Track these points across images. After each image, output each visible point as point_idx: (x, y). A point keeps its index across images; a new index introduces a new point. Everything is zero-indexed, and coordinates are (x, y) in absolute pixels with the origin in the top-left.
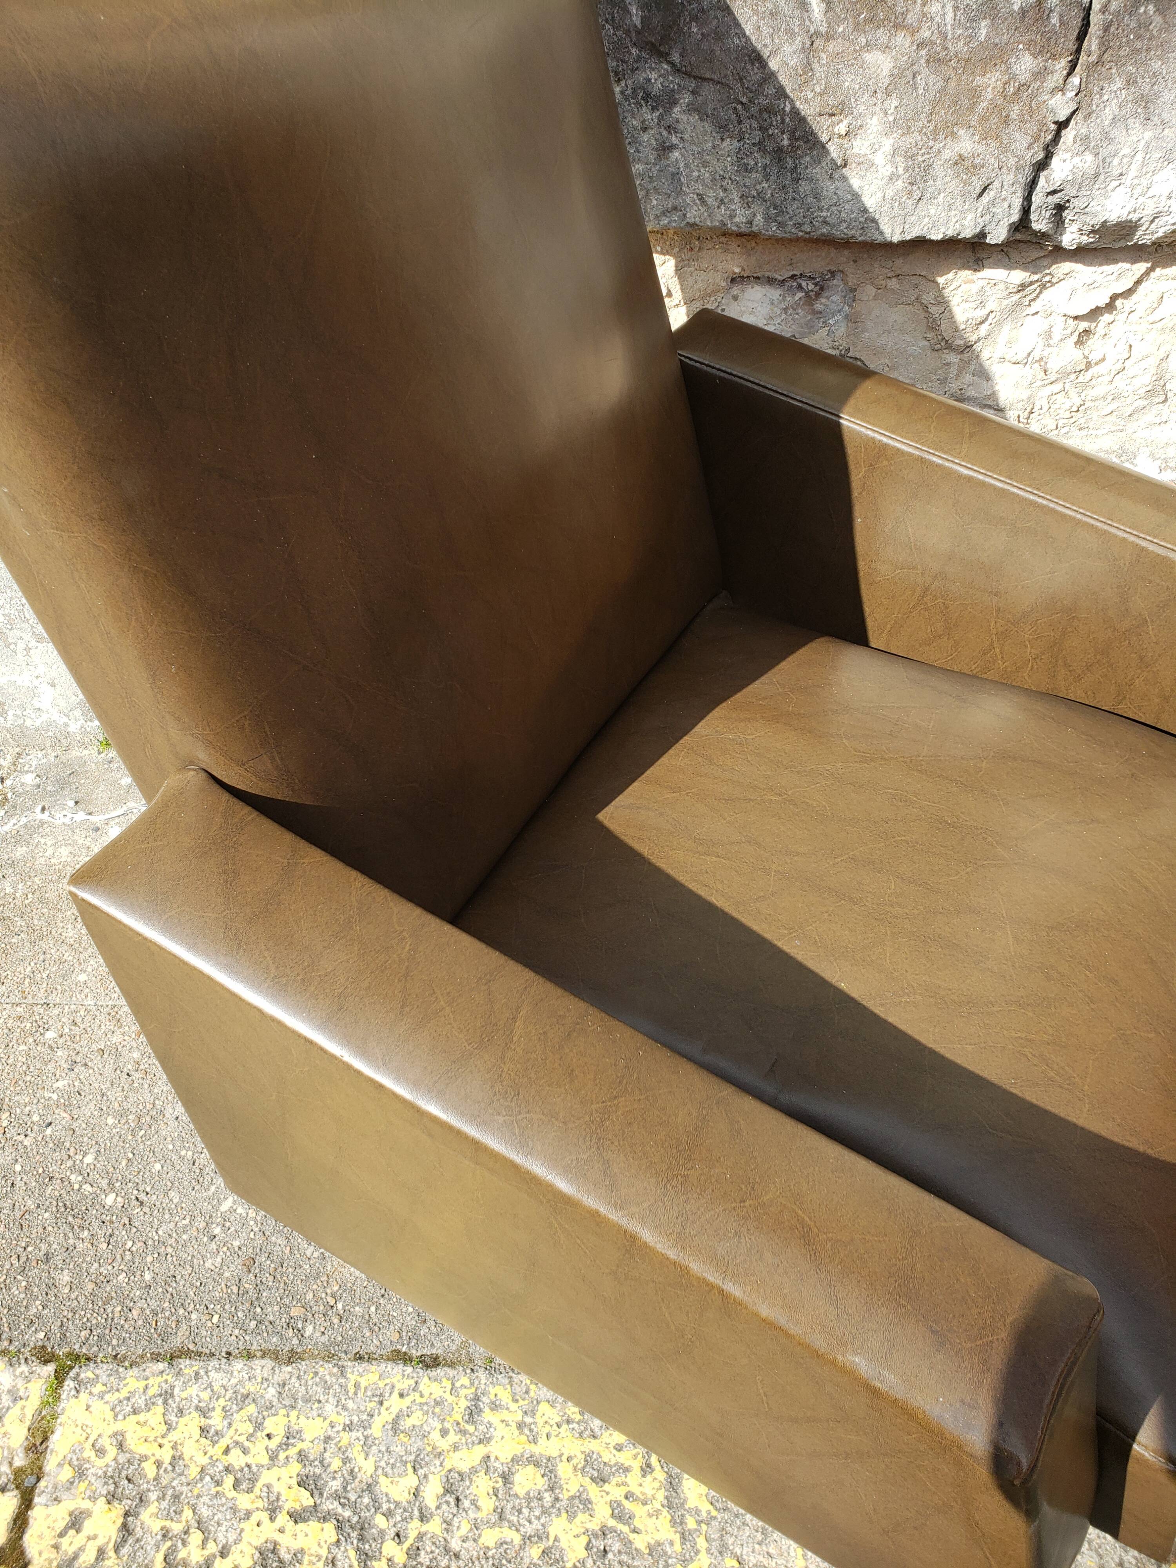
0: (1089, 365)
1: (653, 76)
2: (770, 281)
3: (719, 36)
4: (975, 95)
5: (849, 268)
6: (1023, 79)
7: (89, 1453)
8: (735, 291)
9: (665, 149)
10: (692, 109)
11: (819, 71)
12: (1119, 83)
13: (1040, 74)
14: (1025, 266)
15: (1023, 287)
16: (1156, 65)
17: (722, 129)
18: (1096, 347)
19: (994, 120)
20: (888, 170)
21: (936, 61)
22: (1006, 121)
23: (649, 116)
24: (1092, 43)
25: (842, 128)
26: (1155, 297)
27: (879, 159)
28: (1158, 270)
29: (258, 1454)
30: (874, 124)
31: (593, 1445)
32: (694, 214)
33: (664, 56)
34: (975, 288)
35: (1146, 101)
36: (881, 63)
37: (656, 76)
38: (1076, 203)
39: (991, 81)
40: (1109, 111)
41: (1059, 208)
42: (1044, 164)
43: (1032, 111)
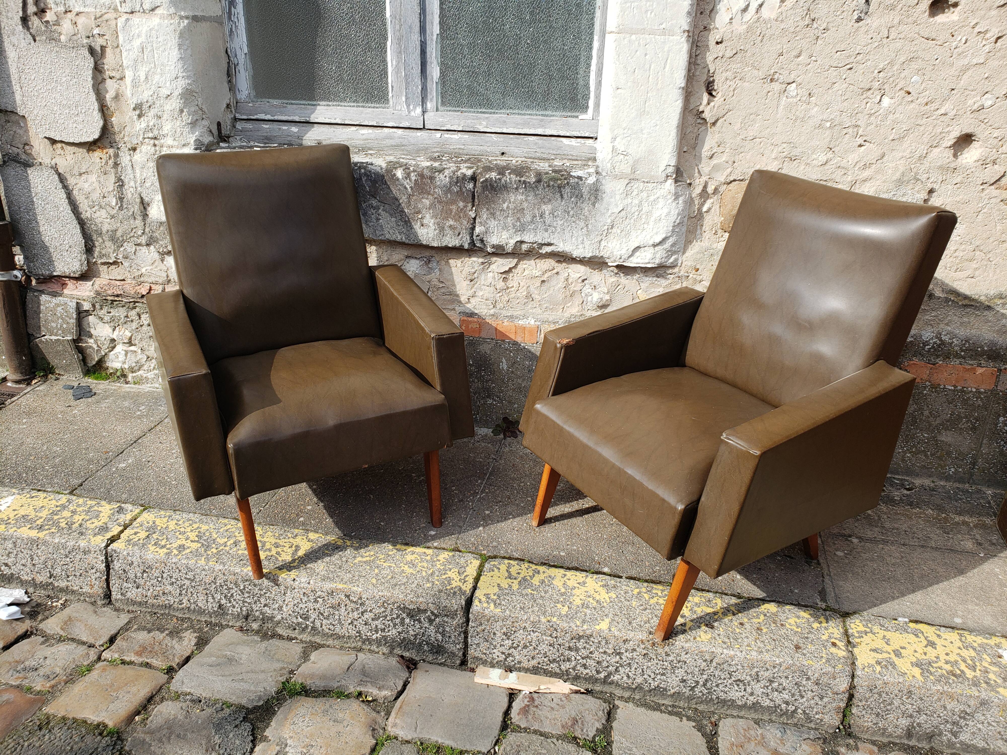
0: (508, 288)
2: (416, 258)
3: (387, 194)
4: (451, 210)
5: (436, 255)
6: (461, 207)
7: (145, 523)
8: (407, 260)
9: (378, 219)
10: (383, 210)
11: (412, 203)
12: (485, 210)
13: (465, 207)
14: (483, 257)
15: (483, 263)
16: (493, 206)
17: (391, 215)
18: (510, 283)
19: (457, 217)
20: (434, 228)
21: (440, 202)
22: (460, 217)
23: (374, 212)
24: (476, 200)
25: (420, 216)
26: (522, 269)
27: (431, 225)
28: (521, 262)
29: (189, 529)
30: (428, 216)
31: (278, 541)
33: (376, 198)
34: (470, 262)
35: (493, 214)
36: (427, 202)
37: (374, 202)
38: (484, 239)
39: (454, 207)
40: (485, 216)
41: (482, 241)
42: (473, 228)
43: (466, 215)
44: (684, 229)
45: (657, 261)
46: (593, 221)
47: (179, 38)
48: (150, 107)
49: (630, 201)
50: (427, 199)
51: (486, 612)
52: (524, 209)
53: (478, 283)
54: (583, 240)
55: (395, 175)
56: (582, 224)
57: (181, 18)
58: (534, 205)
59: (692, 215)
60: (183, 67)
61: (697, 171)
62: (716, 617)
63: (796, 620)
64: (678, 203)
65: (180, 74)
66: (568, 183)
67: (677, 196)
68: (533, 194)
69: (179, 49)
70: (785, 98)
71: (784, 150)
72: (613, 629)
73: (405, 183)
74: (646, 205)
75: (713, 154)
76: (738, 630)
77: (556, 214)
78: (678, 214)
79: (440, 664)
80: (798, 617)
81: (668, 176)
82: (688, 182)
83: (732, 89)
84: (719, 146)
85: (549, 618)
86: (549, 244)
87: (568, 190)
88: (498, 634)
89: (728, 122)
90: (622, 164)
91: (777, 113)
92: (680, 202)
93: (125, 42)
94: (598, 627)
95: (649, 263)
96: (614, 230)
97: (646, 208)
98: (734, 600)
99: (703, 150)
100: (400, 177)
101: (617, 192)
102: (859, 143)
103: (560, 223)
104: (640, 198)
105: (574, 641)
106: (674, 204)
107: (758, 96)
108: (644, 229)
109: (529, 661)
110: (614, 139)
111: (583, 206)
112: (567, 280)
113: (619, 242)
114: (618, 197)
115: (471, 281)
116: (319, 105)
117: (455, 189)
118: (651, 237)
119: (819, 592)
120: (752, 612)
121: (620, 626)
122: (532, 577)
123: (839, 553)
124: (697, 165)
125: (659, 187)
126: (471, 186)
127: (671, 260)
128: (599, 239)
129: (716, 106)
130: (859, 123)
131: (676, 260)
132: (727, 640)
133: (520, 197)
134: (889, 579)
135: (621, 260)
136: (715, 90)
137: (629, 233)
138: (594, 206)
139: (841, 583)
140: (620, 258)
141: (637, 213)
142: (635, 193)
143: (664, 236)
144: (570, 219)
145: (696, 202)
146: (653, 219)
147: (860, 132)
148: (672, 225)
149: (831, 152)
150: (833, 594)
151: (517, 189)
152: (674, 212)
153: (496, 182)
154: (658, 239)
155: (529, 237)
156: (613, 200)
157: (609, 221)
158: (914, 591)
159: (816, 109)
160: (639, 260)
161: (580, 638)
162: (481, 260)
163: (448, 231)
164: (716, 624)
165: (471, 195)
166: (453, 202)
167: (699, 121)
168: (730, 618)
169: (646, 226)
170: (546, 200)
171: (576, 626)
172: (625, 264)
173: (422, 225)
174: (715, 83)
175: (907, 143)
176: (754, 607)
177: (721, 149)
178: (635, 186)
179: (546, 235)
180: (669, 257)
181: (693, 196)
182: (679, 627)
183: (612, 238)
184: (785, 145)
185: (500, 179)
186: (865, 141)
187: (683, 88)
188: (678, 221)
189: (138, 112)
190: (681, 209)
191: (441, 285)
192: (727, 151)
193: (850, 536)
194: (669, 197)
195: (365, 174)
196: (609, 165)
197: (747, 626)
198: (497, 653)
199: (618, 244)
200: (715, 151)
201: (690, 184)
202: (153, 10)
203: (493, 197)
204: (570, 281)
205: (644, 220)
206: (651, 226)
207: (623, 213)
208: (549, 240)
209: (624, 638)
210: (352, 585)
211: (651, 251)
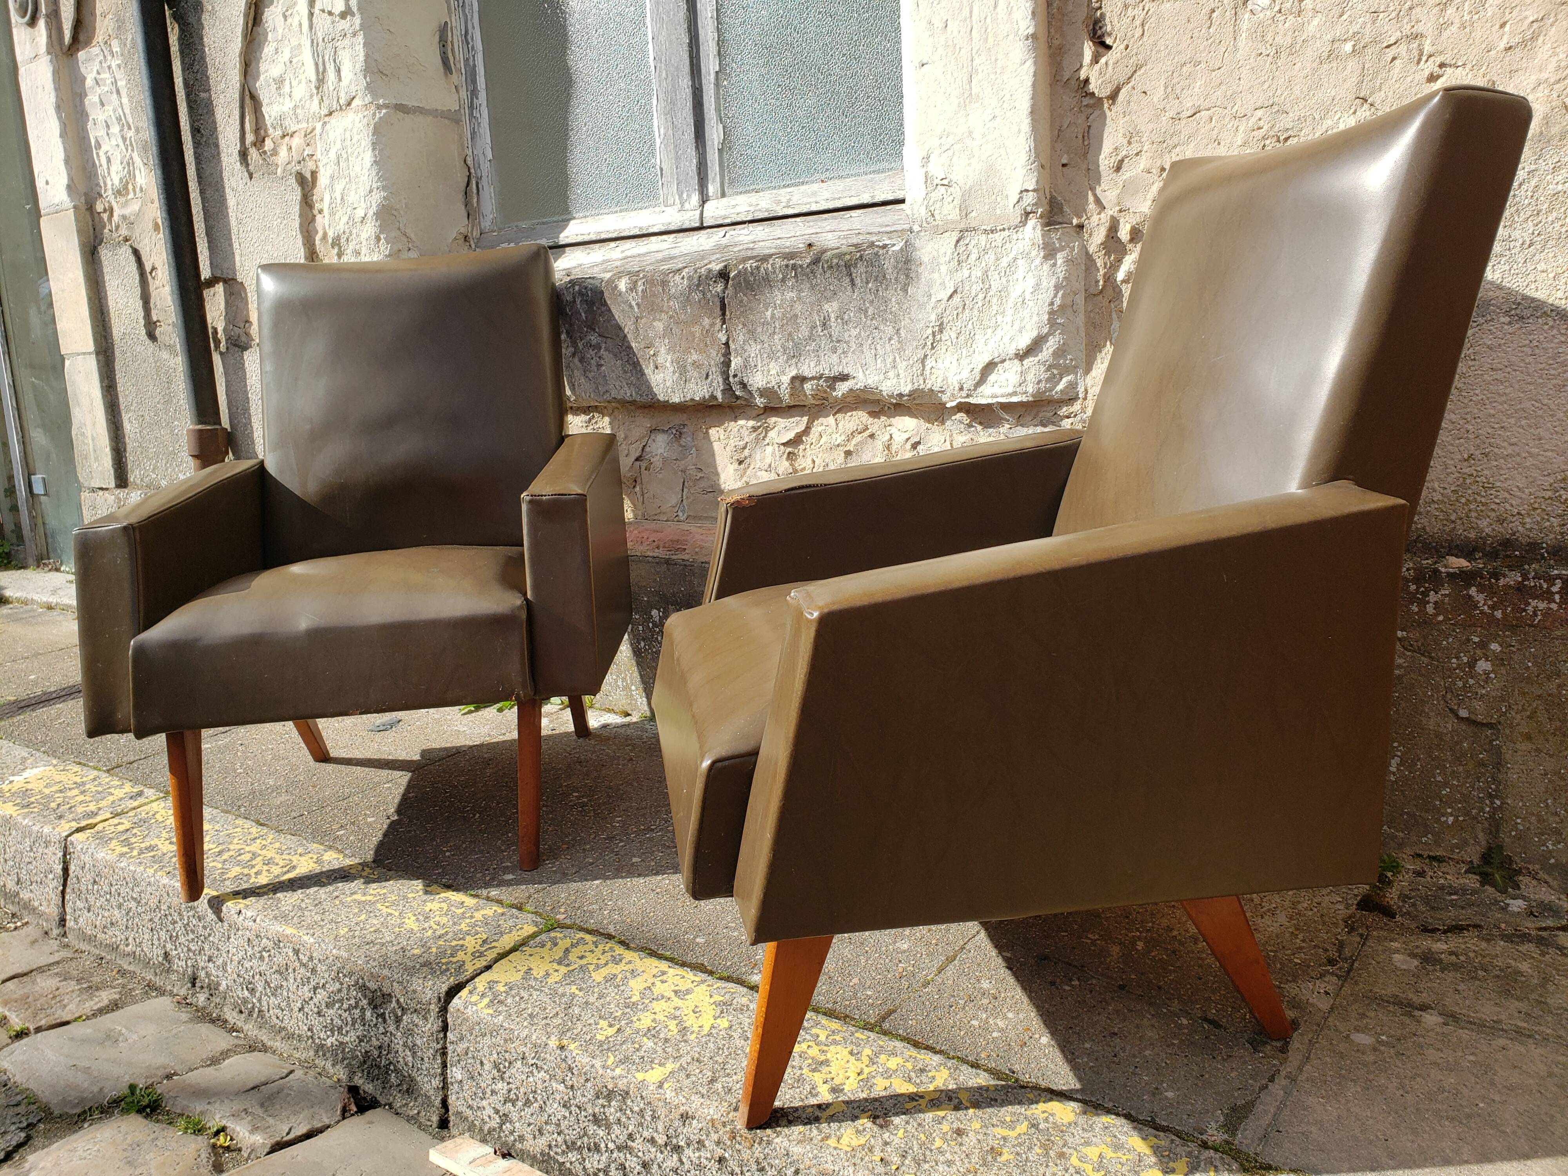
1: (592, 338)
2: (663, 431)
3: (608, 321)
4: (693, 335)
5: (686, 421)
6: (707, 327)
8: (651, 436)
9: (599, 366)
10: (606, 349)
11: (641, 331)
12: (740, 326)
13: (712, 325)
14: (753, 419)
15: (755, 429)
16: (751, 317)
17: (616, 357)
18: (800, 463)
19: (702, 345)
20: (671, 369)
21: (677, 323)
22: (706, 345)
23: (592, 353)
24: (727, 313)
25: (652, 353)
26: (817, 434)
27: (668, 364)
30: (663, 350)
32: (614, 394)
33: (594, 330)
34: (736, 429)
35: (752, 334)
36: (659, 326)
37: (594, 338)
38: (746, 381)
39: (697, 329)
40: (741, 338)
41: (744, 385)
42: (727, 364)
43: (715, 339)
44: (1081, 319)
45: (1030, 389)
46: (907, 320)
47: (373, 135)
48: (348, 239)
49: (966, 273)
50: (660, 320)
51: (469, 1011)
52: (796, 316)
53: (752, 467)
54: (894, 360)
55: (616, 287)
56: (889, 330)
57: (379, 107)
58: (812, 304)
59: (1092, 290)
60: (377, 174)
61: (1091, 198)
62: (909, 1106)
63: (1109, 1153)
64: (1055, 265)
65: (375, 185)
66: (861, 256)
67: (1050, 253)
68: (808, 285)
69: (374, 150)
70: (1247, 16)
71: (1261, 123)
72: (666, 1086)
73: (630, 298)
74: (997, 277)
75: (1122, 161)
76: (938, 1143)
77: (846, 317)
78: (1057, 288)
79: (409, 1119)
80: (1117, 1147)
81: (1027, 214)
82: (1075, 221)
83: (1138, 22)
84: (1129, 143)
85: (565, 1042)
86: (844, 378)
87: (861, 268)
88: (488, 1066)
89: (1139, 88)
90: (946, 202)
91: (1236, 50)
92: (1060, 262)
93: (322, 154)
94: (640, 1076)
95: (1015, 393)
96: (945, 336)
97: (996, 283)
98: (982, 1079)
99: (1102, 157)
100: (624, 290)
101: (942, 260)
102: (1427, 73)
103: (854, 332)
104: (983, 264)
105: (601, 1101)
106: (1046, 267)
107: (1190, 26)
108: (997, 326)
109: (535, 1138)
110: (927, 159)
111: (889, 294)
112: (888, 447)
113: (956, 357)
114: (944, 269)
115: (740, 463)
116: (574, 218)
117: (696, 296)
118: (1012, 339)
119: (1234, 1109)
120: (1007, 1112)
121: (687, 1082)
122: (598, 967)
123: (1363, 1039)
124: (1093, 189)
125: (1015, 237)
126: (719, 287)
127: (1061, 387)
128: (920, 354)
129: (1111, 63)
130: (1420, 28)
131: (1073, 385)
132: (896, 1159)
133: (790, 295)
134: (1469, 1116)
135: (964, 393)
136: (1110, 35)
137: (972, 337)
138: (906, 291)
139: (1311, 1101)
140: (961, 389)
141: (981, 296)
142: (973, 257)
143: (1035, 334)
144: (869, 322)
145: (1099, 263)
146: (1011, 304)
147: (1427, 48)
148: (1047, 309)
149: (1366, 106)
150: (1267, 1119)
151: (783, 280)
152: (1048, 283)
153: (752, 273)
154: (1024, 342)
155: (808, 368)
156: (936, 275)
157: (933, 317)
158: (1526, 1156)
159: (1315, 22)
160: (997, 390)
161: (610, 1095)
162: (751, 423)
163: (693, 373)
164: (897, 1120)
165: (718, 304)
166: (696, 321)
167: (1086, 101)
168: (941, 1113)
169: (999, 317)
170: (829, 294)
171: (603, 1067)
172: (972, 400)
173: (657, 368)
174: (1107, 20)
175: (1543, 50)
176: (1020, 1103)
177: (1135, 148)
178: (973, 242)
179: (835, 358)
180: (1053, 380)
181: (1091, 250)
182: (810, 1110)
183: (944, 350)
184: (1259, 113)
185: (758, 268)
186: (1442, 65)
187: (1034, 36)
188: (1058, 301)
189: (336, 250)
190: (1061, 276)
191: (700, 475)
192: (1145, 149)
193: (1424, 1008)
194: (1034, 253)
195: (580, 292)
196: (923, 212)
197: (970, 1140)
198: (489, 1111)
199: (954, 361)
200: (1124, 153)
201: (1081, 227)
202: (349, 104)
203: (750, 301)
204: (894, 448)
205: (995, 307)
206: (1009, 319)
207: (957, 299)
208: (840, 369)
209: (682, 1109)
210: (305, 932)
211: (1015, 369)
